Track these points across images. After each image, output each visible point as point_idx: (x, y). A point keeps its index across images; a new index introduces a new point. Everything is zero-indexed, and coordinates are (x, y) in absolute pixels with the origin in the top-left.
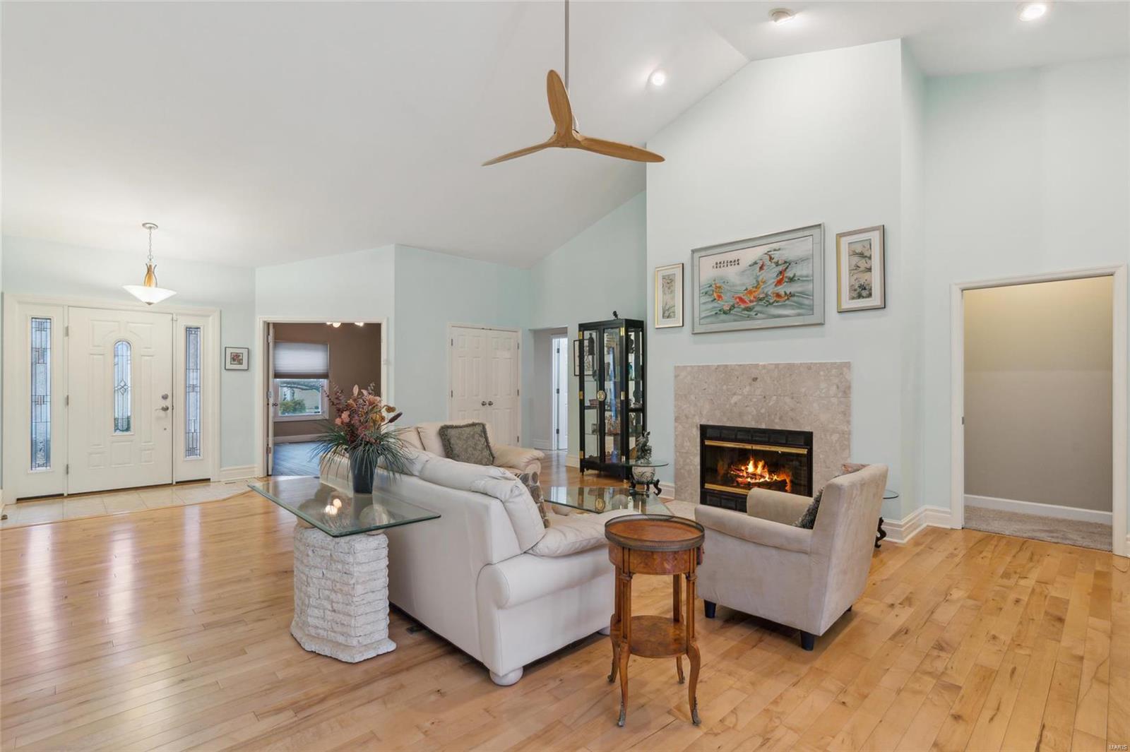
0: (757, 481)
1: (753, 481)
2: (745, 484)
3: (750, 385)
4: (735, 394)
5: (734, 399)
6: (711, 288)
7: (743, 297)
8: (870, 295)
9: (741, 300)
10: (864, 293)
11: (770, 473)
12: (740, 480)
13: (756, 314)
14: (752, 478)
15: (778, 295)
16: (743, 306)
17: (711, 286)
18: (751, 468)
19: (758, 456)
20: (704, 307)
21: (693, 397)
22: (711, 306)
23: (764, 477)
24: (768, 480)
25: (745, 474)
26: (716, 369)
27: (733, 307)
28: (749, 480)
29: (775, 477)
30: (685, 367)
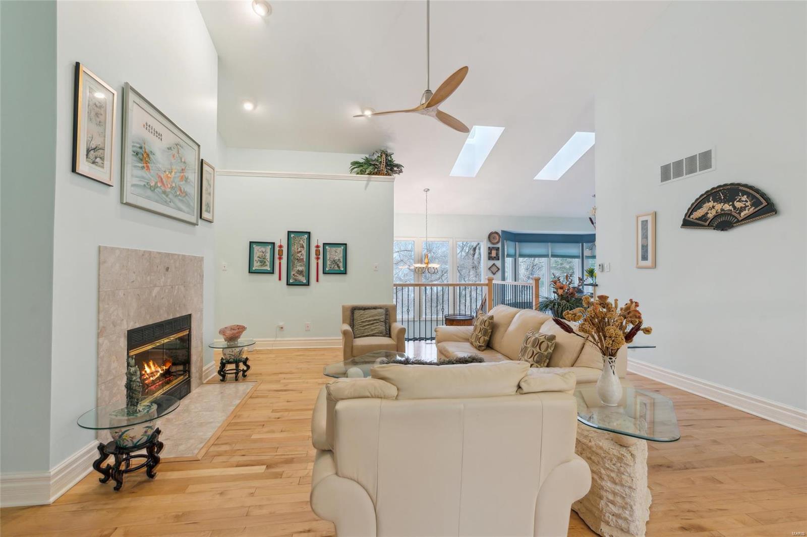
0: (156, 376)
1: (154, 378)
2: (152, 385)
3: (165, 275)
4: (155, 285)
5: (155, 291)
6: (141, 150)
7: (163, 179)
8: (210, 212)
9: (162, 181)
10: (209, 209)
11: (160, 365)
12: (147, 383)
13: (170, 202)
14: (152, 377)
15: (180, 190)
16: (163, 188)
17: (141, 148)
18: (147, 370)
20: (134, 172)
21: (121, 293)
22: (140, 172)
23: (157, 372)
24: (162, 372)
25: (147, 377)
26: (143, 255)
27: (156, 187)
28: (151, 379)
29: (164, 367)
30: (113, 249)
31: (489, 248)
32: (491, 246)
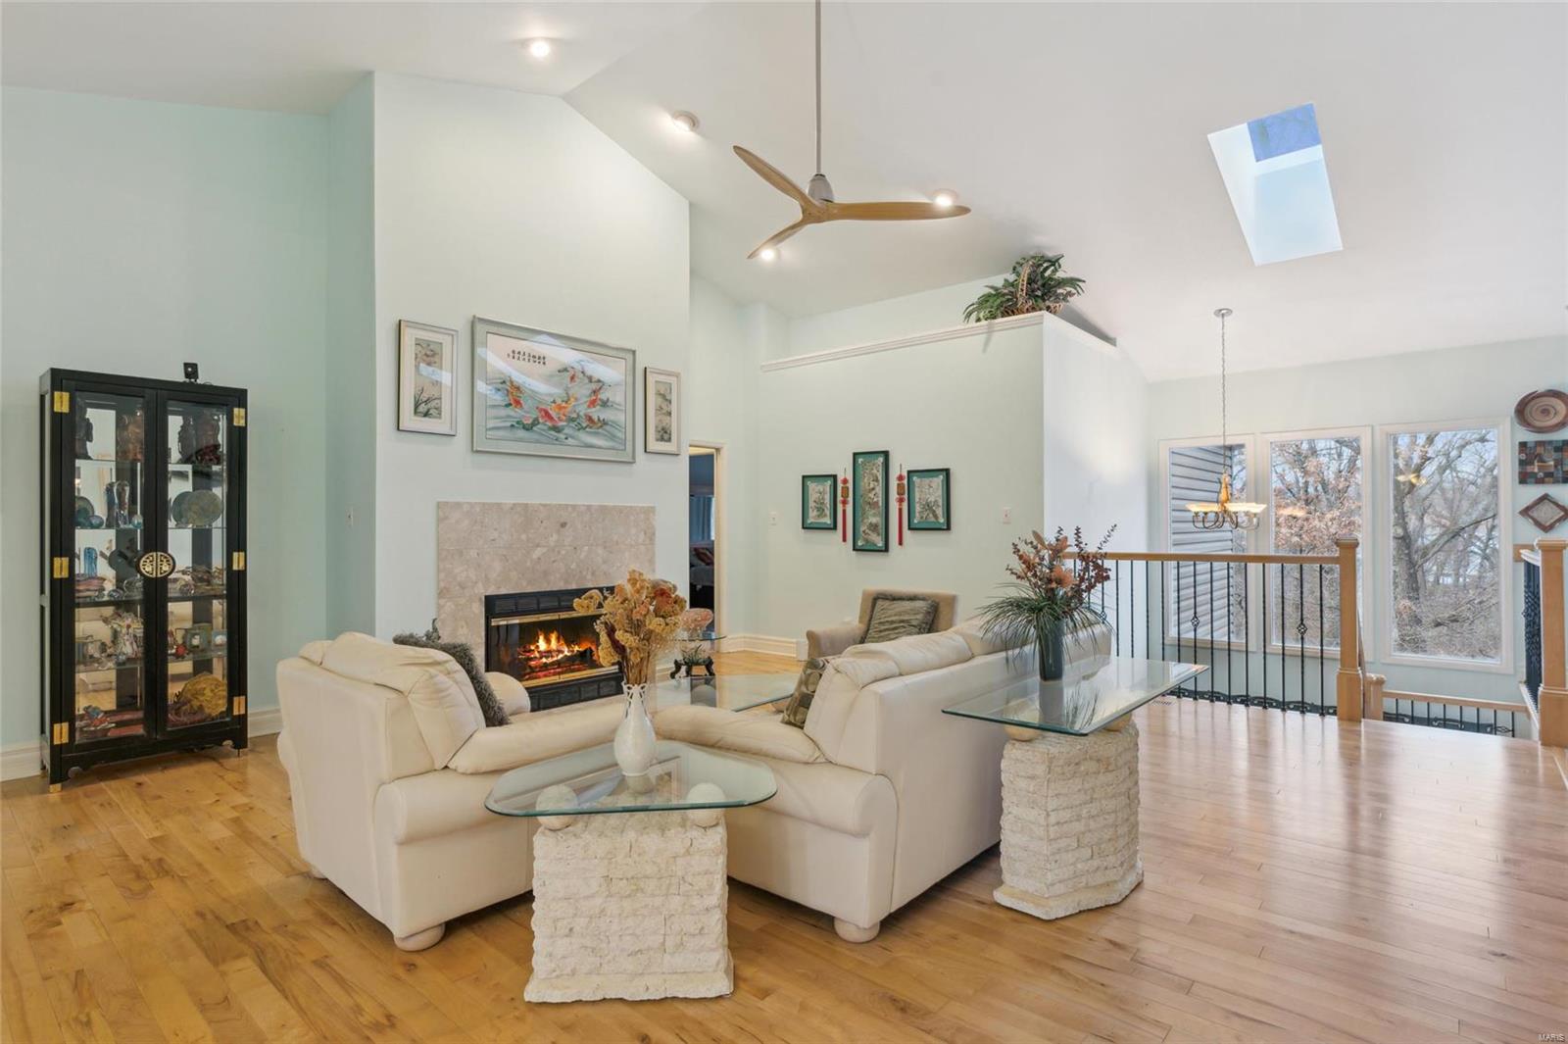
0: (555, 659)
1: (550, 660)
2: (541, 667)
3: (558, 532)
4: (538, 546)
5: (538, 553)
6: (504, 386)
7: (550, 412)
8: (669, 440)
9: (547, 415)
10: (666, 436)
11: (569, 643)
12: (533, 663)
13: (566, 438)
14: (547, 657)
15: (590, 419)
16: (549, 424)
17: (504, 382)
18: (542, 645)
19: (547, 628)
20: (492, 412)
21: (473, 553)
22: (504, 412)
23: (562, 652)
24: (569, 654)
25: (537, 655)
26: (512, 509)
27: (535, 422)
28: (544, 660)
29: (576, 648)
30: (458, 505)
31: (1523, 445)
32: (1531, 437)
